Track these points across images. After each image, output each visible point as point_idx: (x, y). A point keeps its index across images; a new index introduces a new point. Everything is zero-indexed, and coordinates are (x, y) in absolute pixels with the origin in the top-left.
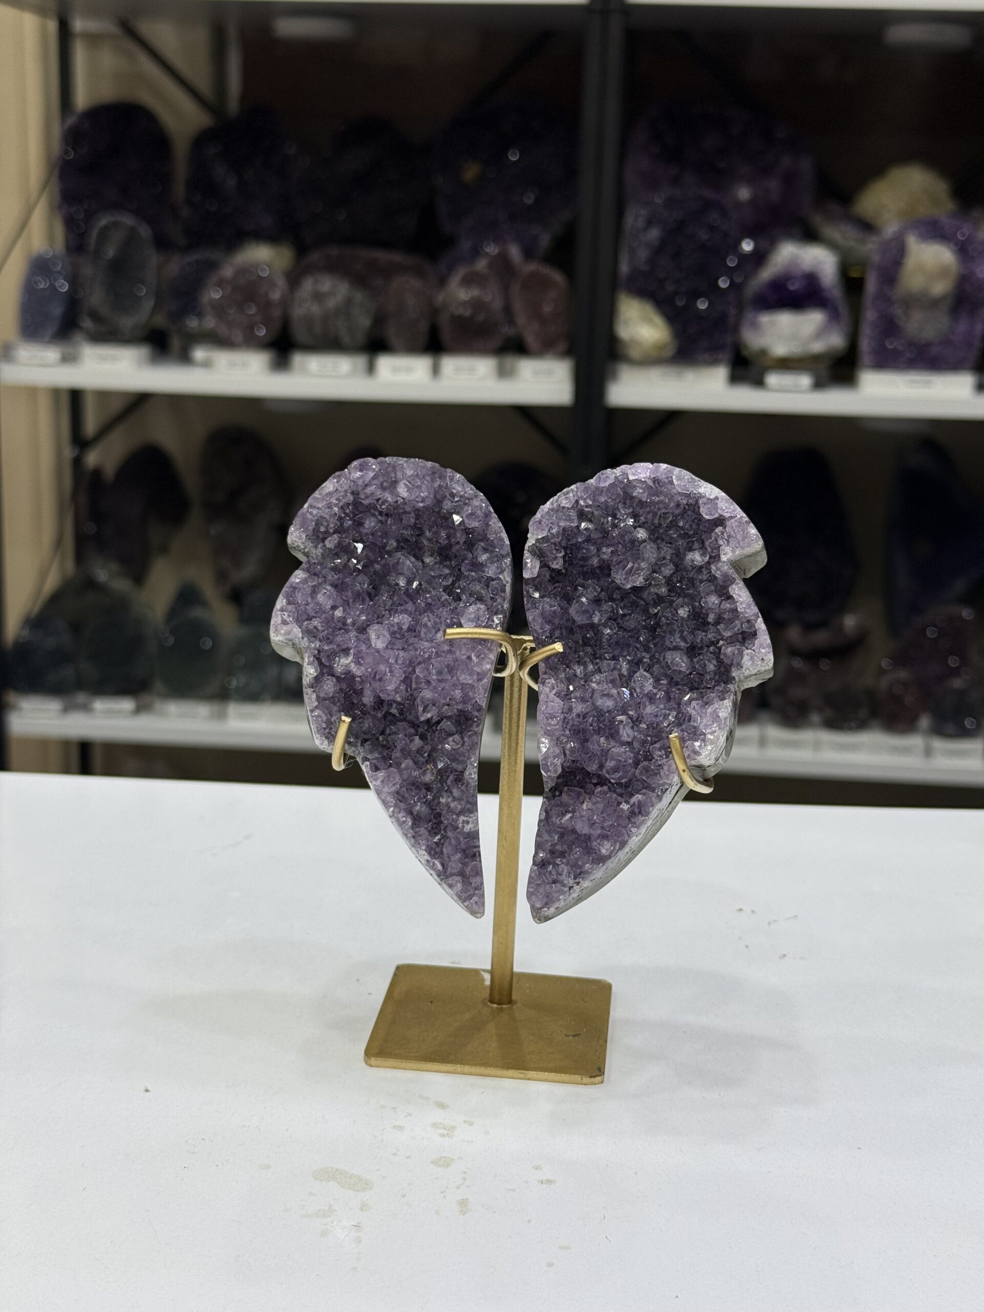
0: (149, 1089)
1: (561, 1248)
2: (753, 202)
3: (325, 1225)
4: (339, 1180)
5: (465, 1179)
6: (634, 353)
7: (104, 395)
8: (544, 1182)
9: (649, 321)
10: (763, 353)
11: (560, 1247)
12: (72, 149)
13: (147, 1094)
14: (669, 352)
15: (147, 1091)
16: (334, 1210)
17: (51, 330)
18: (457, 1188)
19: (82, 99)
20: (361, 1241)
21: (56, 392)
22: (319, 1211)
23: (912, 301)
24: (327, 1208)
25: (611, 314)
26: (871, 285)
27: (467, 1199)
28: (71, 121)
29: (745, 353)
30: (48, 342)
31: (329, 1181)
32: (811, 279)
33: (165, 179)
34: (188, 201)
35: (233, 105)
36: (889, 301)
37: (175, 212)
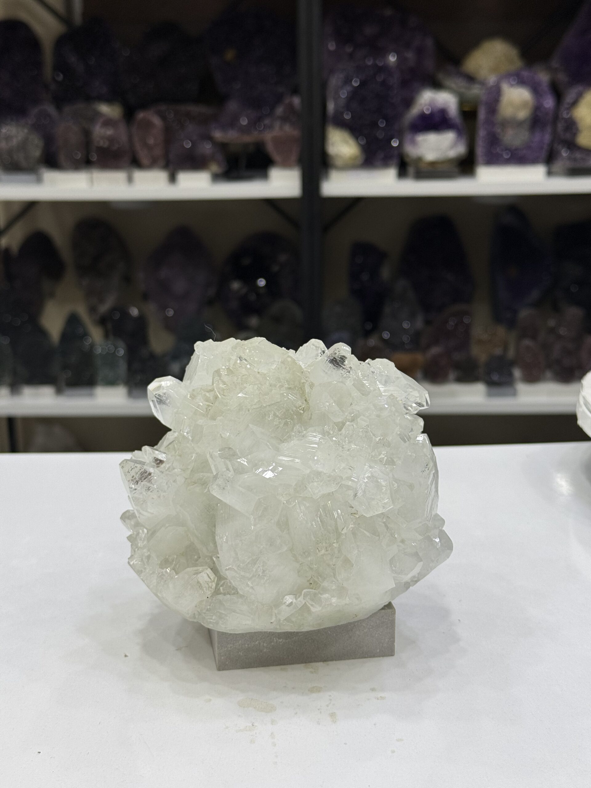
0: (127, 654)
1: (398, 740)
3: (252, 735)
4: (254, 707)
5: (331, 700)
6: (339, 162)
7: (7, 204)
8: (379, 698)
9: (347, 142)
10: (419, 159)
11: (396, 740)
13: (127, 657)
14: (360, 161)
15: (126, 656)
16: (256, 726)
18: (327, 706)
20: (276, 744)
22: (246, 727)
23: (506, 123)
24: (251, 725)
25: (323, 139)
26: (482, 114)
27: (334, 713)
29: (407, 160)
31: (249, 707)
32: (443, 112)
33: (39, 65)
34: (54, 79)
35: (78, 18)
36: (493, 124)
37: (47, 87)
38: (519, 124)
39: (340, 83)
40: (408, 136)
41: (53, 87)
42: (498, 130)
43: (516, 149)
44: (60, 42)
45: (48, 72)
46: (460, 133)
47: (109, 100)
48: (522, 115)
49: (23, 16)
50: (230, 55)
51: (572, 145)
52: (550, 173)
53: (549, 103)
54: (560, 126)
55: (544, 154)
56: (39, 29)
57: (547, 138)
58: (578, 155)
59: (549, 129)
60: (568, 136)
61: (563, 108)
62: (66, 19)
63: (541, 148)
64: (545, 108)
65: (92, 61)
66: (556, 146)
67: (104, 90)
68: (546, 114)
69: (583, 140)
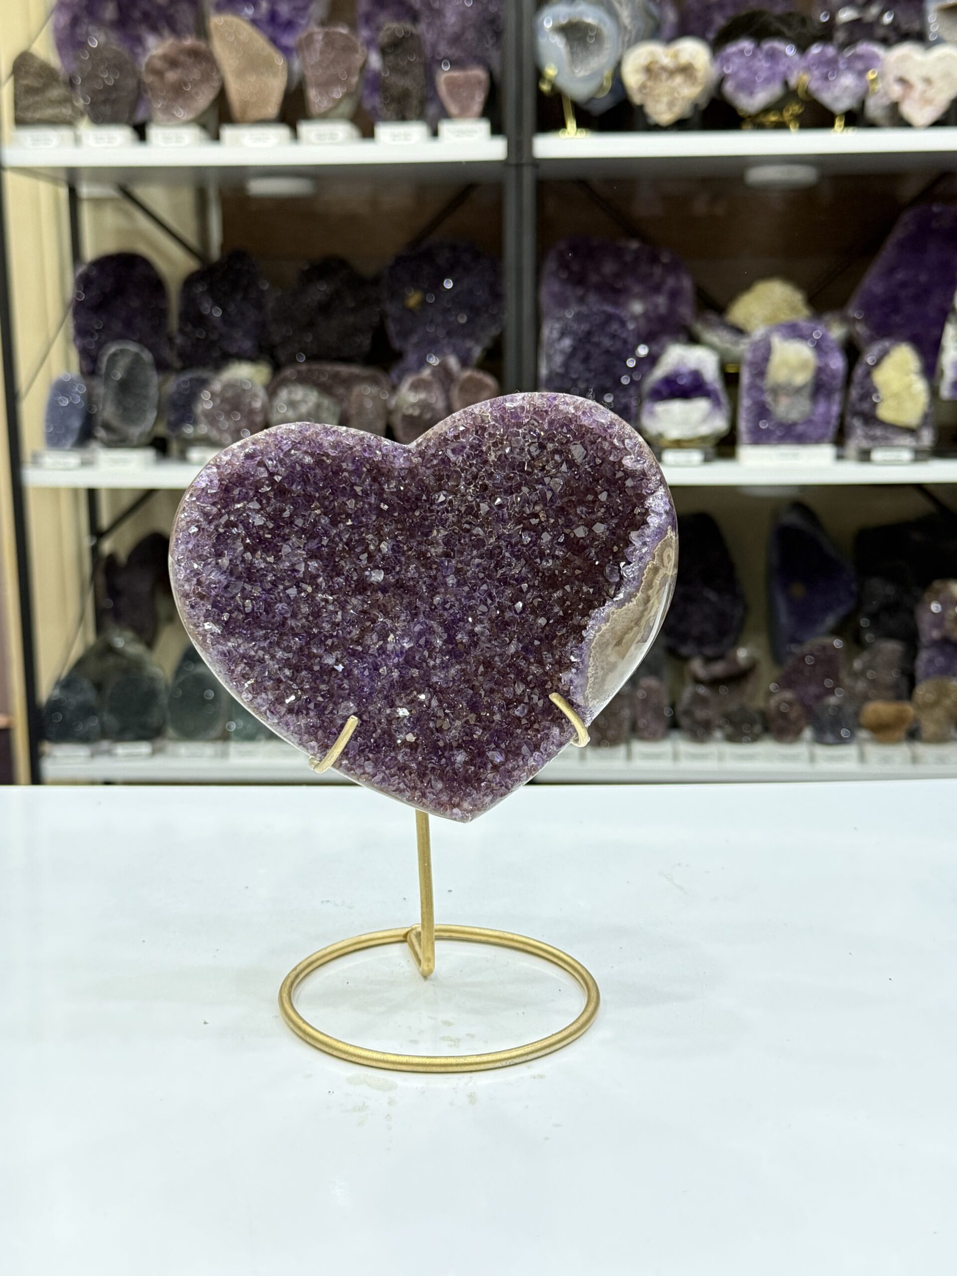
1: (555, 1126)
2: (645, 314)
3: (362, 1117)
4: (369, 1084)
7: (115, 492)
8: (536, 1077)
10: (660, 436)
12: (84, 292)
15: (205, 1023)
16: (368, 1106)
17: (71, 440)
18: (466, 1085)
19: (90, 252)
21: (75, 491)
22: (356, 1107)
23: (778, 390)
24: (362, 1105)
26: (745, 378)
27: (475, 1093)
28: (82, 269)
30: (70, 450)
31: (362, 1084)
32: (696, 375)
33: (161, 314)
34: (181, 330)
35: (215, 252)
36: (761, 390)
37: (171, 340)
38: (798, 391)
39: (555, 335)
40: (647, 406)
41: (179, 340)
42: (768, 398)
43: (794, 424)
44: (190, 281)
45: (174, 322)
46: (717, 403)
47: (251, 359)
48: (802, 378)
49: (142, 249)
50: (414, 299)
51: (870, 419)
52: (840, 457)
53: (837, 363)
54: (854, 393)
55: (831, 430)
56: (162, 266)
57: (835, 409)
58: (878, 432)
59: (837, 397)
60: (865, 406)
61: (859, 371)
62: (199, 253)
63: (828, 423)
64: (831, 369)
65: (232, 308)
66: (848, 419)
67: (247, 345)
68: (834, 377)
69: (885, 412)
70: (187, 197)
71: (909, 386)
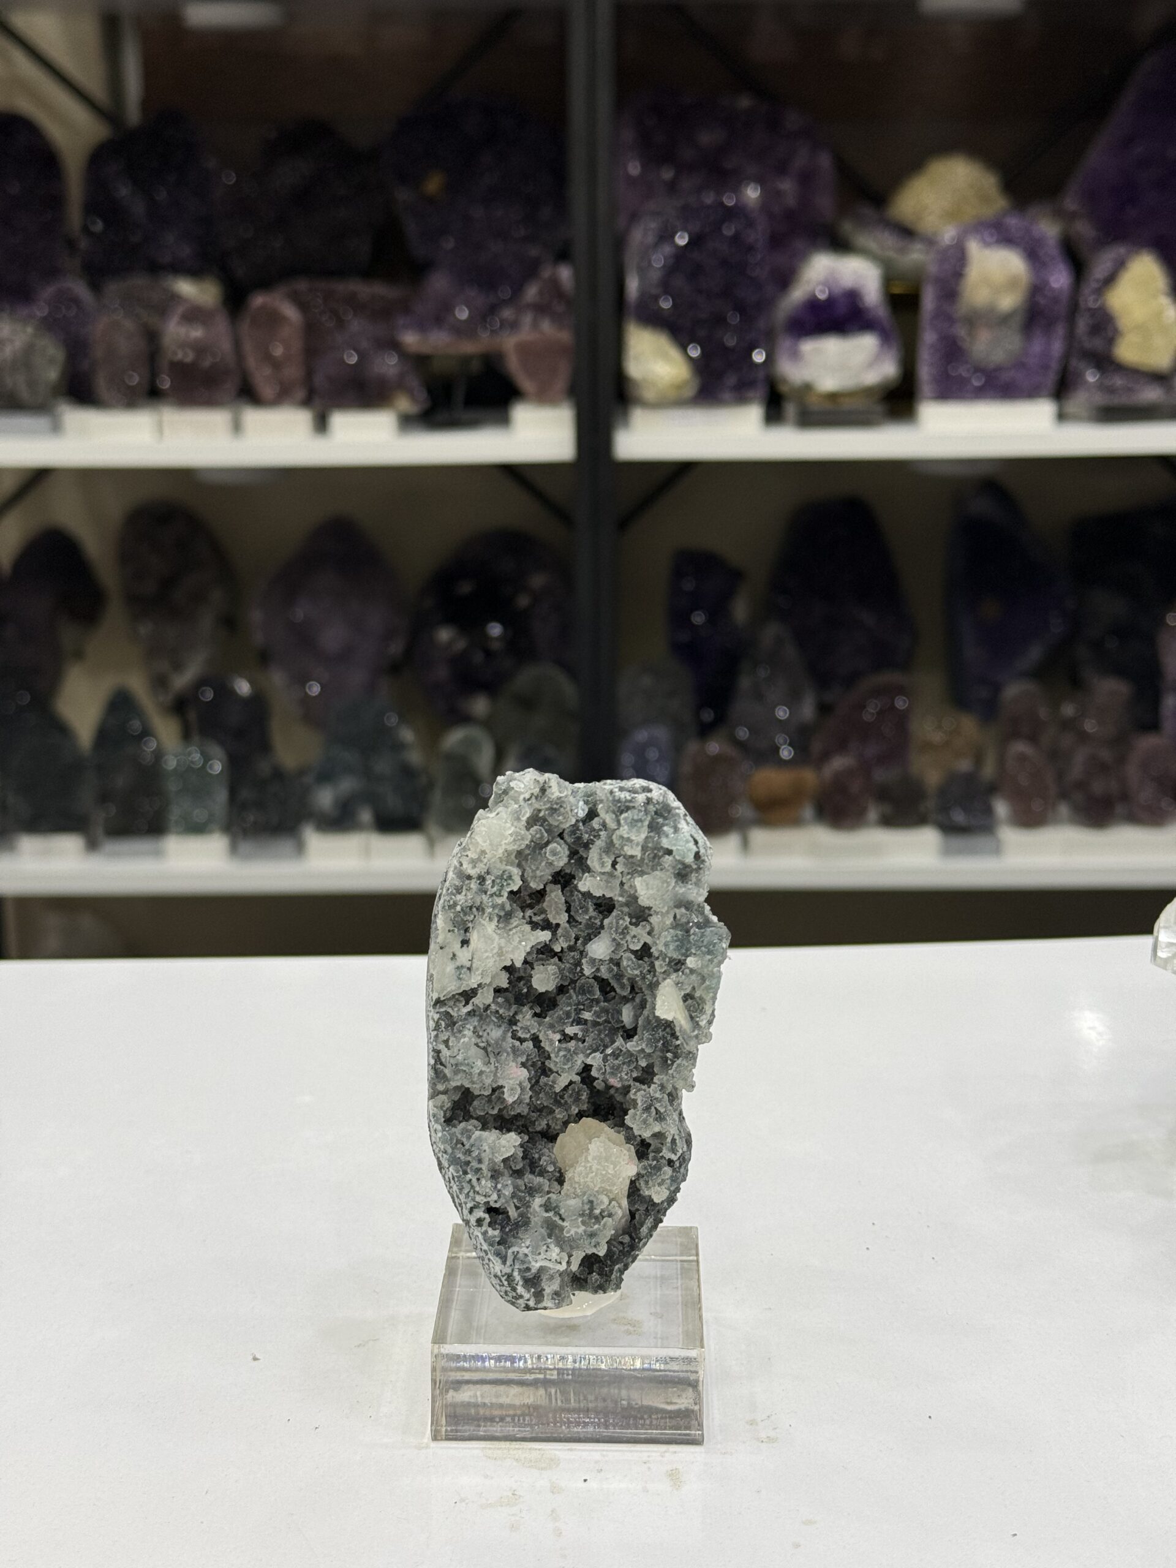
0: (258, 1356)
2: (763, 204)
3: (513, 1515)
4: (516, 1458)
6: (649, 394)
9: (665, 357)
10: (807, 388)
11: (803, 1522)
14: (690, 392)
16: (520, 1496)
20: (561, 1533)
22: (502, 1498)
23: (976, 319)
24: (511, 1495)
25: (618, 348)
26: (929, 301)
27: (676, 1469)
29: (783, 389)
32: (853, 296)
33: (56, 201)
34: (86, 230)
35: (133, 114)
36: (950, 319)
37: (71, 244)
38: (1002, 320)
39: (651, 239)
40: (784, 343)
41: (84, 244)
42: (961, 331)
43: (995, 369)
44: (98, 157)
45: (74, 215)
46: (885, 337)
47: (195, 273)
48: (1008, 302)
49: (24, 106)
50: (433, 184)
51: (1105, 362)
52: (1062, 417)
53: (1060, 279)
54: (1082, 325)
55: (1050, 379)
56: (56, 133)
57: (1057, 347)
58: (1118, 381)
59: (1060, 330)
60: (1097, 344)
61: (1087, 290)
62: (109, 114)
63: (1046, 367)
64: (1052, 290)
65: (162, 195)
66: (1074, 362)
67: (186, 251)
68: (1056, 300)
69: (1128, 351)
70: (89, 30)
71: (1159, 314)
